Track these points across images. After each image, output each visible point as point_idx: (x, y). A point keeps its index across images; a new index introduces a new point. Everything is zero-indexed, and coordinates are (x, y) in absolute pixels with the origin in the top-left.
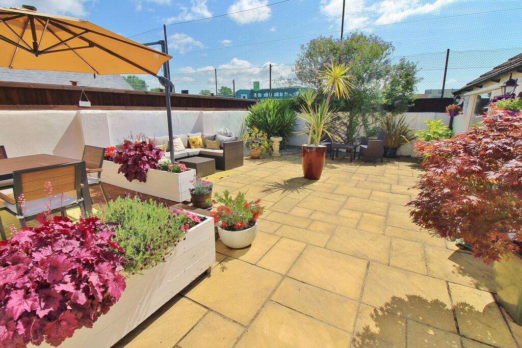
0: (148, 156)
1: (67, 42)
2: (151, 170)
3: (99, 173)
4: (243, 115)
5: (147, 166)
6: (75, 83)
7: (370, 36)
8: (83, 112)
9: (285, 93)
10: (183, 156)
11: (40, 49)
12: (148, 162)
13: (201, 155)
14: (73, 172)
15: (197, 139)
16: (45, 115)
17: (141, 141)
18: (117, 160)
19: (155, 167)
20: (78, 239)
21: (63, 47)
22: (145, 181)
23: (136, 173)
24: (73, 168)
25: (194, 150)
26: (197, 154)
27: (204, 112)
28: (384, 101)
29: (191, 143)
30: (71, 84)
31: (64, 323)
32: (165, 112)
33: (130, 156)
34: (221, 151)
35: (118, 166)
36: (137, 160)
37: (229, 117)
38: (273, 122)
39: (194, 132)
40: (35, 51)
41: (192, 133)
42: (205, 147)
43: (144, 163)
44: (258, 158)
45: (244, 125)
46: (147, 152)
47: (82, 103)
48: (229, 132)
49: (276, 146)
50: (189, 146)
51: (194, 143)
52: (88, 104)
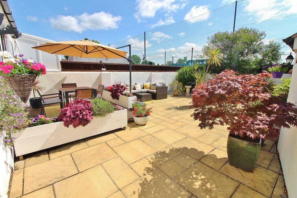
0: (120, 90)
1: (97, 48)
2: (121, 95)
3: (102, 94)
4: (174, 74)
5: (119, 94)
6: (101, 62)
7: (251, 29)
8: (103, 72)
9: (200, 62)
10: (139, 92)
11: (88, 52)
12: (120, 92)
13: (147, 92)
14: (91, 92)
15: (147, 85)
16: (90, 73)
17: (119, 84)
18: (110, 91)
19: (122, 94)
20: (83, 105)
21: (96, 50)
22: (118, 100)
23: (115, 96)
24: (91, 90)
25: (145, 90)
26: (146, 91)
27: (153, 73)
28: (254, 67)
29: (144, 87)
30: (100, 62)
31: (76, 121)
32: (129, 73)
33: (114, 89)
34: (156, 91)
35: (110, 93)
36: (116, 91)
37: (166, 75)
38: (188, 78)
39: (147, 82)
40: (87, 53)
41: (146, 82)
42: (150, 89)
43: (118, 92)
44: (177, 96)
45: (175, 79)
46: (120, 88)
47: (103, 69)
48: (164, 82)
49: (188, 91)
50: (143, 88)
51: (146, 87)
52: (105, 69)
